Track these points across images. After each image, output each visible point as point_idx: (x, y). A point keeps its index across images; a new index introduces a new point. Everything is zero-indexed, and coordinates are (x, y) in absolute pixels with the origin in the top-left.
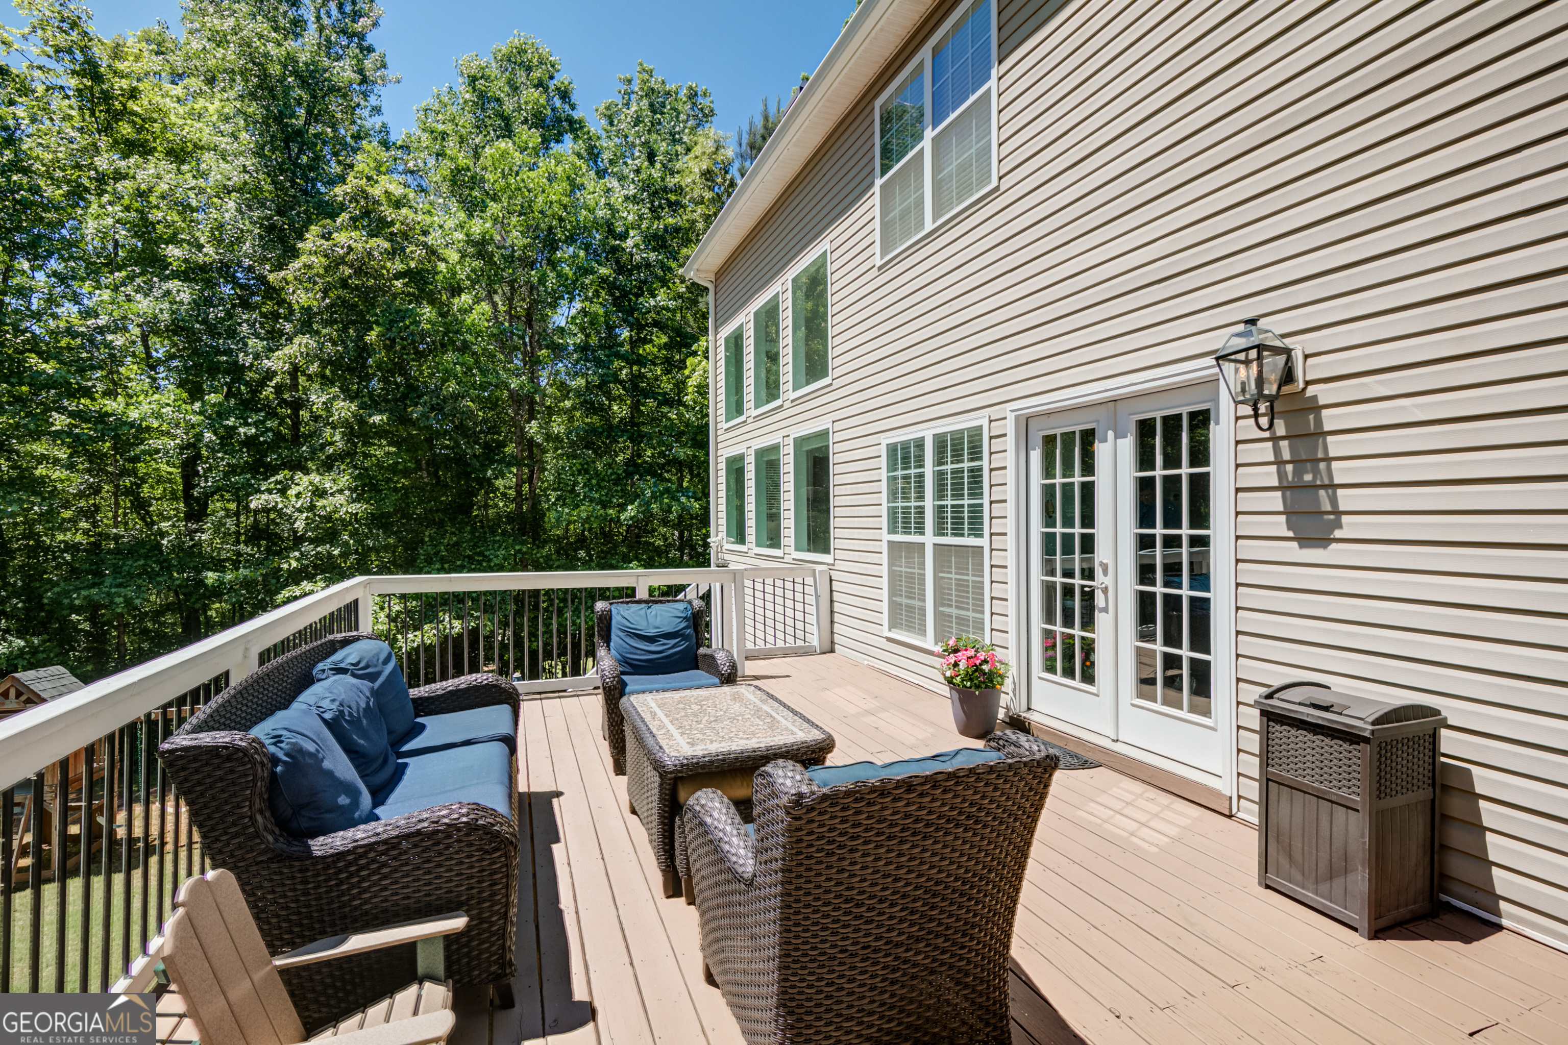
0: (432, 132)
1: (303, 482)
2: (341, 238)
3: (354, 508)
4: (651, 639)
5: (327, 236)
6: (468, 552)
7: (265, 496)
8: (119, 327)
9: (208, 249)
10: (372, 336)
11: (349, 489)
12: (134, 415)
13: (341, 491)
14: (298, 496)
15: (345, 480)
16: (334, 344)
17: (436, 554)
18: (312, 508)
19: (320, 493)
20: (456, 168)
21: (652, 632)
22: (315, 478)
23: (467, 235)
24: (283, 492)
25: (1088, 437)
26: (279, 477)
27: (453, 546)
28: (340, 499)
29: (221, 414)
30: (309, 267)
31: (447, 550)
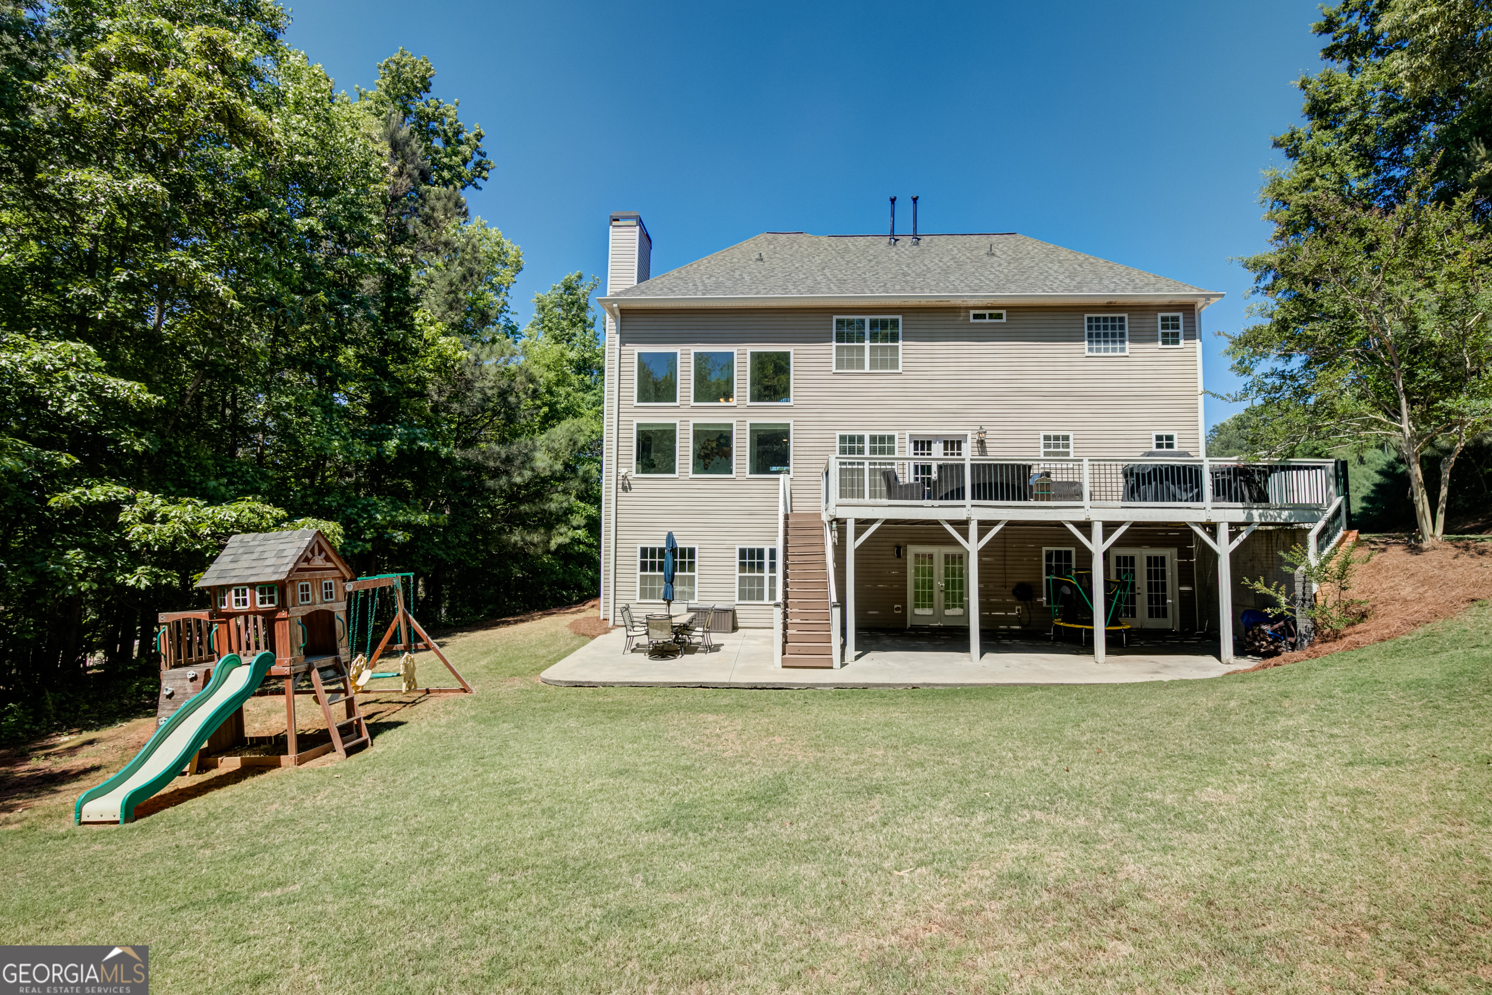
25: (929, 443)
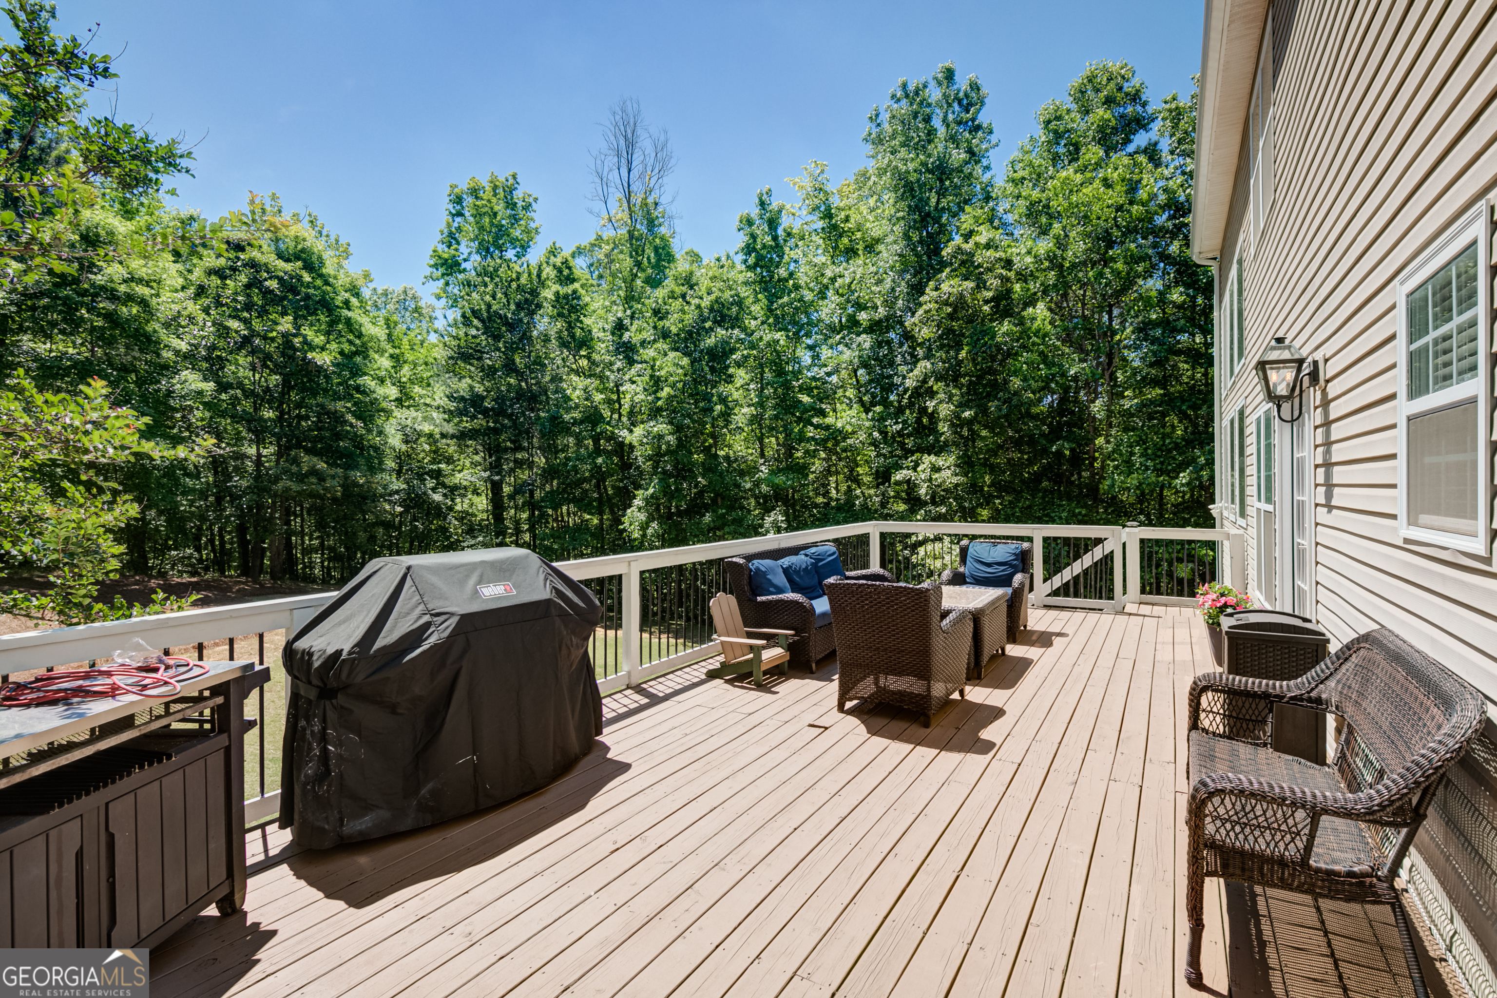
0: (1013, 181)
1: (928, 460)
2: (945, 287)
3: (955, 480)
4: (989, 565)
5: (937, 289)
6: (1038, 514)
7: (905, 472)
8: (836, 371)
9: (881, 310)
10: (963, 354)
11: (955, 465)
12: (839, 425)
13: (949, 468)
14: (923, 471)
15: (952, 459)
16: (944, 362)
17: (1013, 514)
18: (930, 480)
19: (936, 469)
20: (1031, 203)
21: (989, 560)
22: (933, 458)
23: (1035, 257)
24: (915, 469)
26: (914, 458)
27: (1026, 508)
28: (948, 473)
29: (882, 419)
30: (929, 311)
31: (1021, 512)
